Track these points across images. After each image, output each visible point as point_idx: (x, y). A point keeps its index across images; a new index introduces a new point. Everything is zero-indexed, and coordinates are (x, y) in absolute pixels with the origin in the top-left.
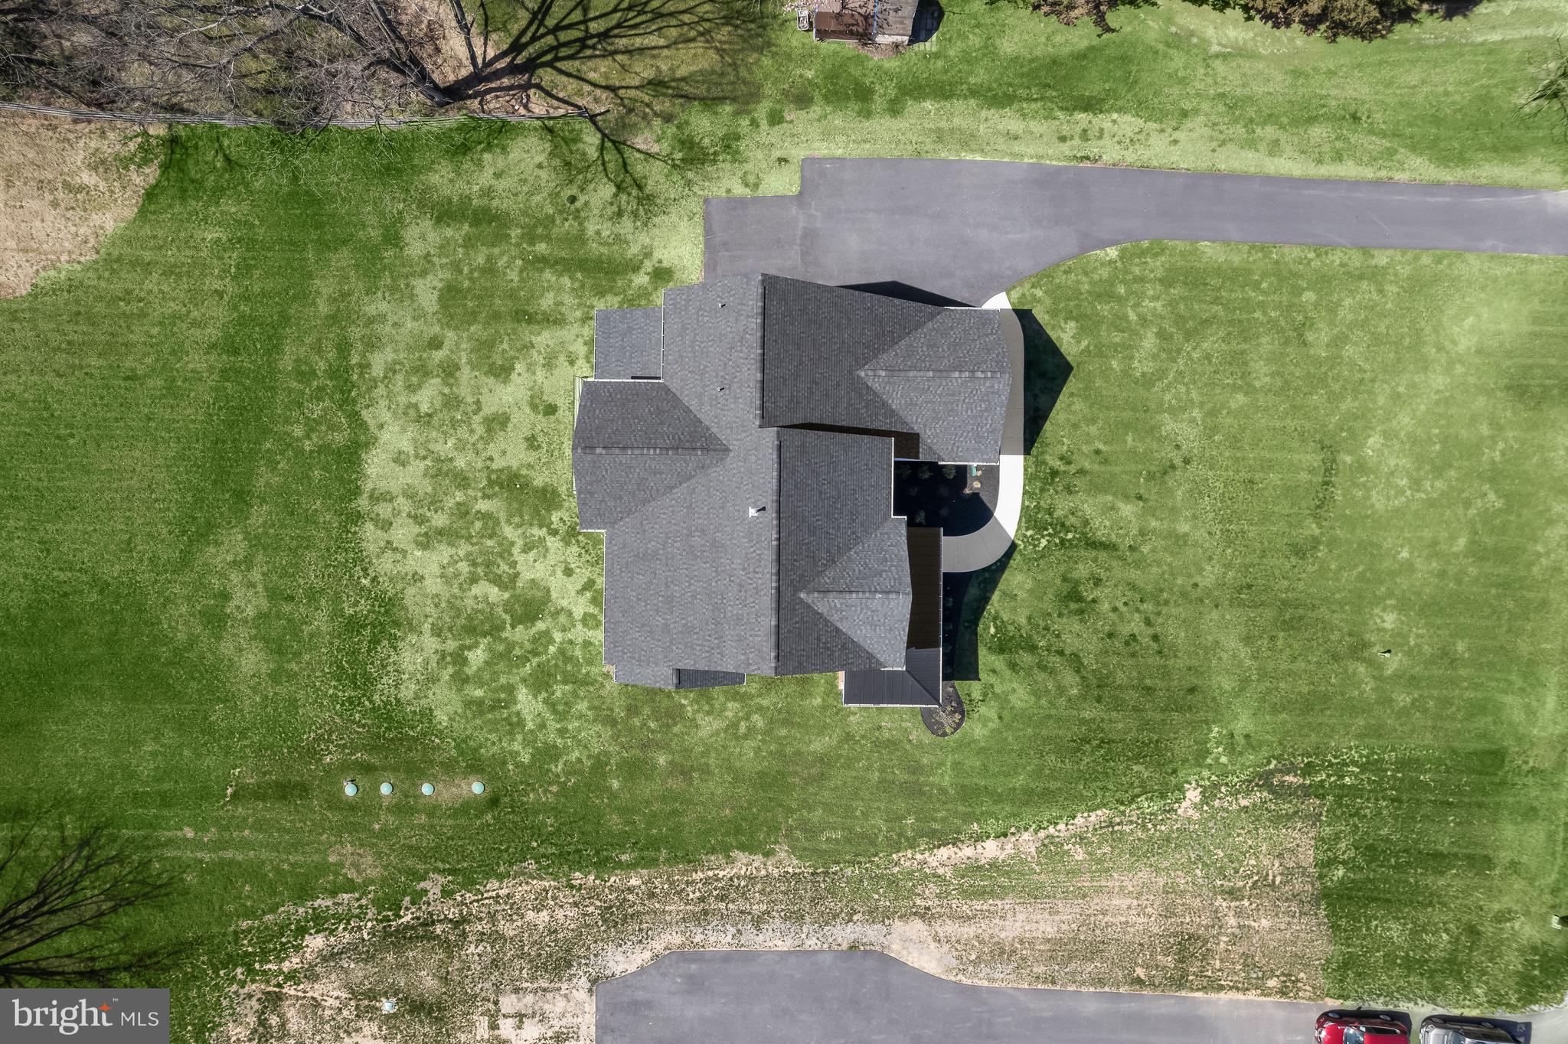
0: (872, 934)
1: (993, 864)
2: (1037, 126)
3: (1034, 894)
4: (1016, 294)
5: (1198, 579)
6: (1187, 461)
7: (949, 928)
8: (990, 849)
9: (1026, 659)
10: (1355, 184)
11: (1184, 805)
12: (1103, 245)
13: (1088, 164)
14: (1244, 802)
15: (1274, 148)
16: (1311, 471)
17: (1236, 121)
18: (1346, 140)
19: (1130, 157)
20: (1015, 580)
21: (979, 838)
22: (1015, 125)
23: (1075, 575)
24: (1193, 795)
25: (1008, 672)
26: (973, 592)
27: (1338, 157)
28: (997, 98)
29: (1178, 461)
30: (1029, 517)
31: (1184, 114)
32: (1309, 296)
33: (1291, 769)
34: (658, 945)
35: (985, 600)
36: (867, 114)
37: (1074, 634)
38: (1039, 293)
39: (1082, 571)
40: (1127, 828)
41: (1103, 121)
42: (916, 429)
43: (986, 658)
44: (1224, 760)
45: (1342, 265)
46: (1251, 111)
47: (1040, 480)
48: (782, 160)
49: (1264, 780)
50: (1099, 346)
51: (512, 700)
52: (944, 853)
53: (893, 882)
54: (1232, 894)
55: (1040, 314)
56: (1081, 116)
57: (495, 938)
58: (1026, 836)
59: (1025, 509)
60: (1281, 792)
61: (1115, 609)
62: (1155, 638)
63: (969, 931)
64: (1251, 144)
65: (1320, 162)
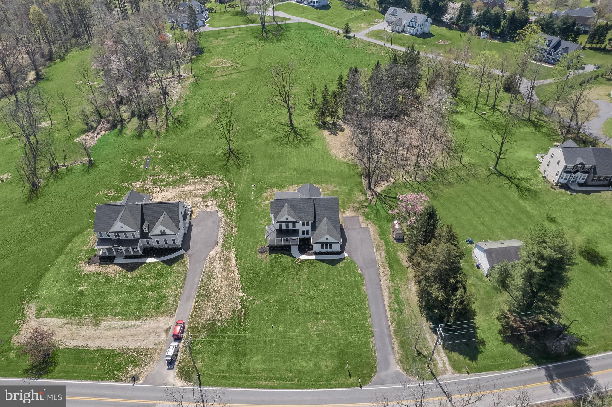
0: (220, 244)
1: (230, 263)
2: (384, 260)
3: (223, 269)
4: (348, 257)
5: (290, 291)
6: (316, 287)
7: (219, 256)
8: (233, 262)
9: (273, 262)
10: (386, 313)
11: (239, 293)
12: (361, 270)
13: (378, 267)
14: (238, 304)
15: (390, 298)
16: (316, 310)
17: (394, 290)
18: (395, 311)
19: (381, 273)
20: (290, 259)
21: (236, 260)
22: (383, 255)
23: (291, 269)
24: (241, 295)
25: (270, 259)
26: (287, 252)
27: (391, 310)
28: (388, 253)
29: (316, 285)
30: (303, 260)
31: (393, 281)
32: (357, 306)
33: (245, 312)
34: (222, 218)
35: (285, 254)
36: (379, 235)
37: (278, 269)
38: (349, 261)
39: (292, 270)
40: (235, 284)
41: (388, 269)
42: (317, 230)
43: (273, 255)
44: (249, 299)
45: (366, 312)
46: (397, 292)
47: (310, 262)
48: (368, 225)
49: (243, 307)
50: (340, 270)
51: (267, 201)
52: (234, 255)
53: (229, 248)
54: (217, 303)
55: (344, 261)
56: (388, 265)
57: (226, 201)
58: (236, 267)
59: (304, 260)
60: (240, 311)
61: (284, 276)
62: (277, 284)
63: (217, 259)
64: (389, 293)
65: (389, 306)
